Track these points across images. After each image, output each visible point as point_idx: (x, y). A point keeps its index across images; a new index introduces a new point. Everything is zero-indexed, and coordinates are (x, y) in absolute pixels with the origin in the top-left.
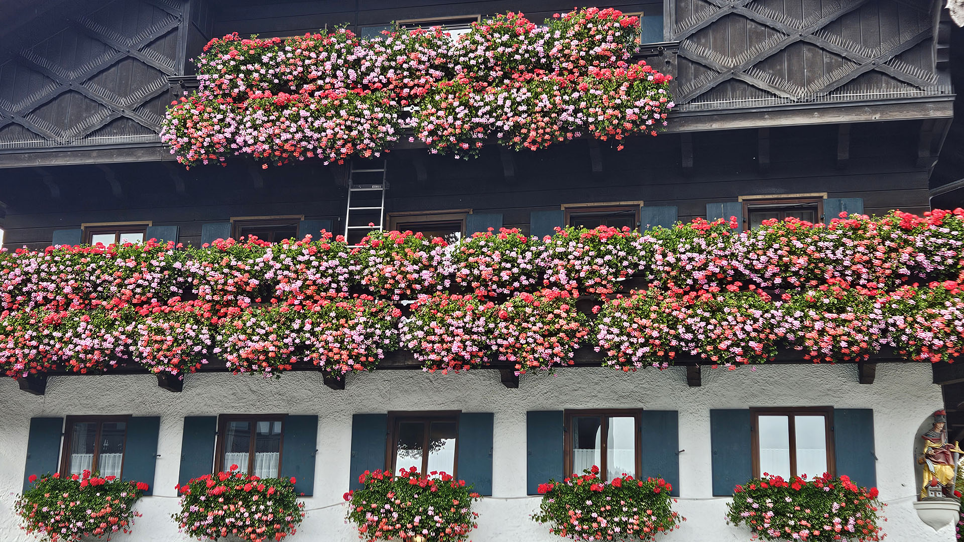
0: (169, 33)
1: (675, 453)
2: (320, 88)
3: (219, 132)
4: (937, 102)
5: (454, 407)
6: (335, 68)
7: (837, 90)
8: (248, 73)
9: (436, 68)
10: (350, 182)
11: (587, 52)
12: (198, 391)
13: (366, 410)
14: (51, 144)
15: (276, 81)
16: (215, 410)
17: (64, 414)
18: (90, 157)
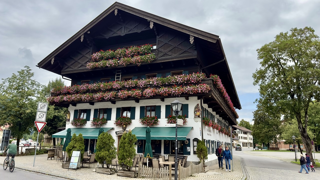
0: (89, 52)
1: (160, 112)
4: (194, 55)
5: (130, 106)
10: (116, 73)
12: (96, 105)
13: (118, 107)
14: (74, 70)
16: (98, 108)
17: (79, 109)
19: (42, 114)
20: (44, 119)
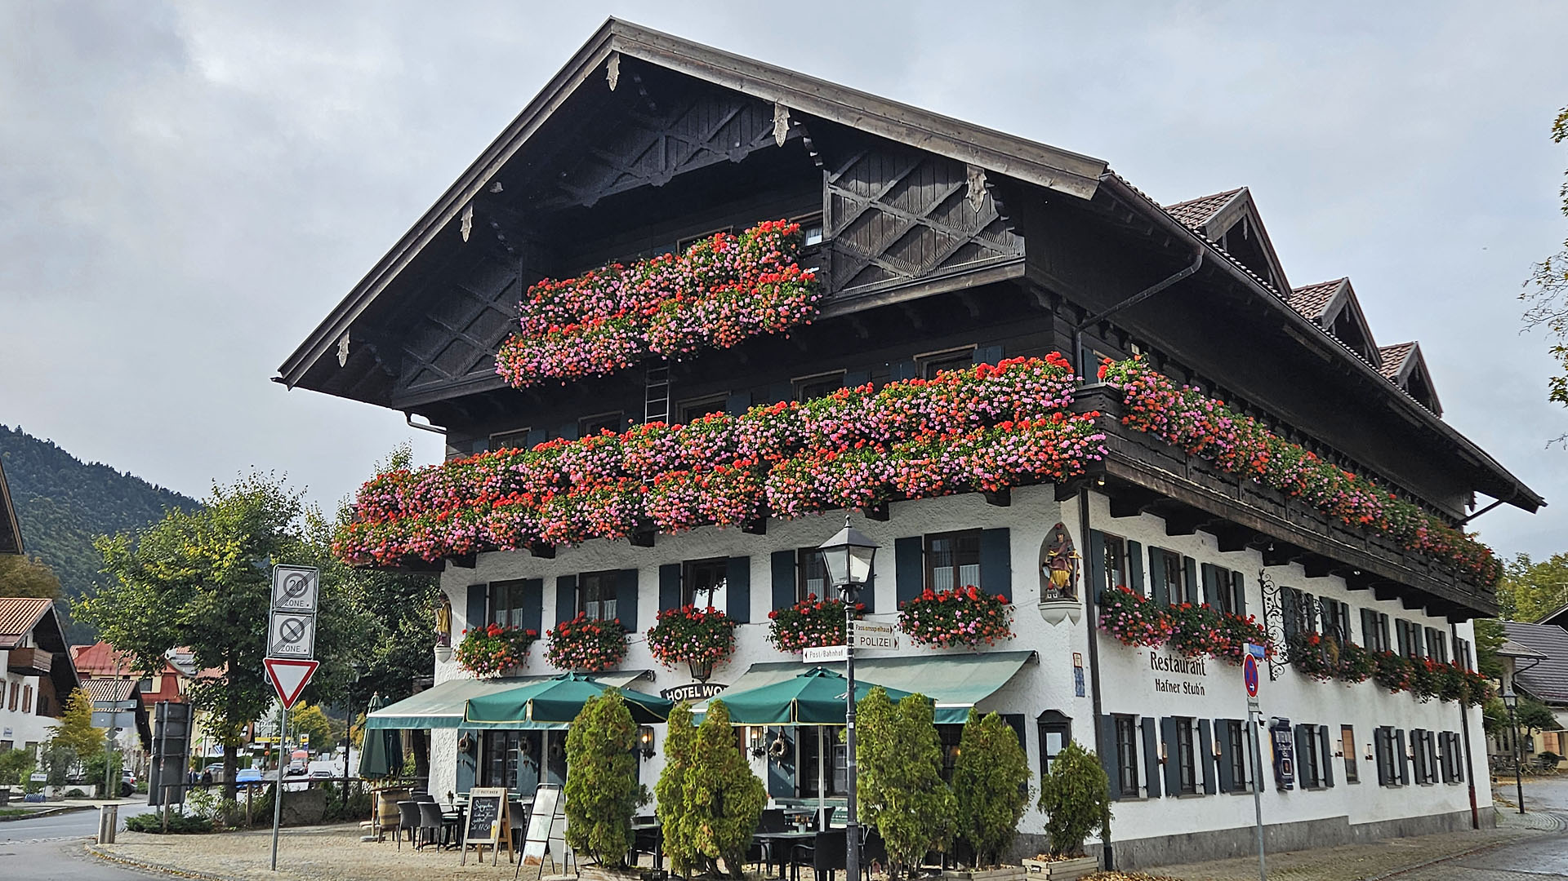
0: (510, 284)
2: (591, 318)
3: (529, 362)
4: (1012, 263)
5: (724, 555)
6: (599, 300)
7: (942, 265)
8: (547, 312)
9: (662, 289)
10: (647, 381)
11: (757, 262)
12: (565, 558)
13: (668, 562)
14: (447, 382)
15: (566, 315)
17: (487, 582)
18: (467, 389)
19: (293, 625)
20: (304, 646)
